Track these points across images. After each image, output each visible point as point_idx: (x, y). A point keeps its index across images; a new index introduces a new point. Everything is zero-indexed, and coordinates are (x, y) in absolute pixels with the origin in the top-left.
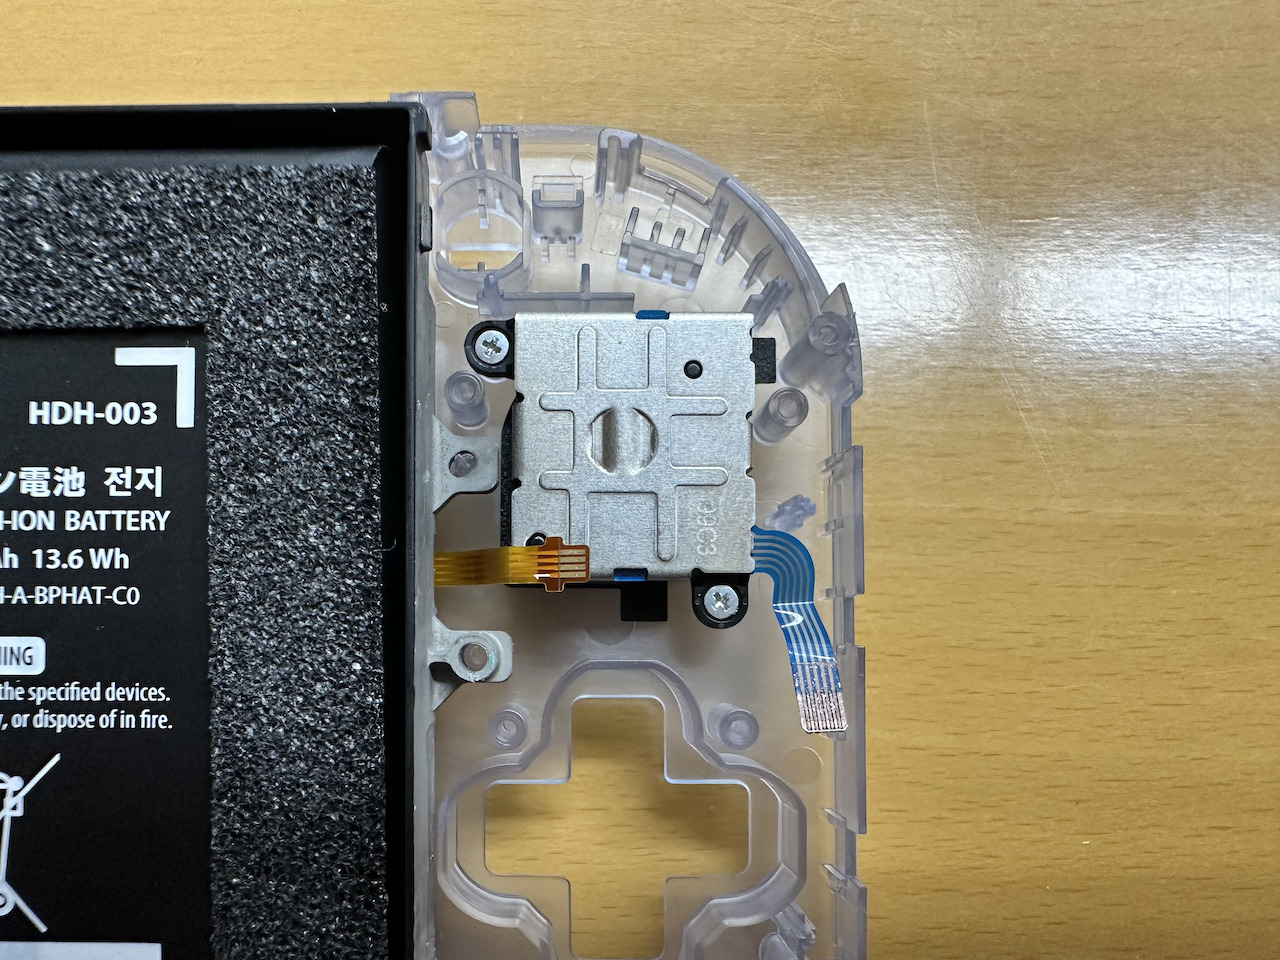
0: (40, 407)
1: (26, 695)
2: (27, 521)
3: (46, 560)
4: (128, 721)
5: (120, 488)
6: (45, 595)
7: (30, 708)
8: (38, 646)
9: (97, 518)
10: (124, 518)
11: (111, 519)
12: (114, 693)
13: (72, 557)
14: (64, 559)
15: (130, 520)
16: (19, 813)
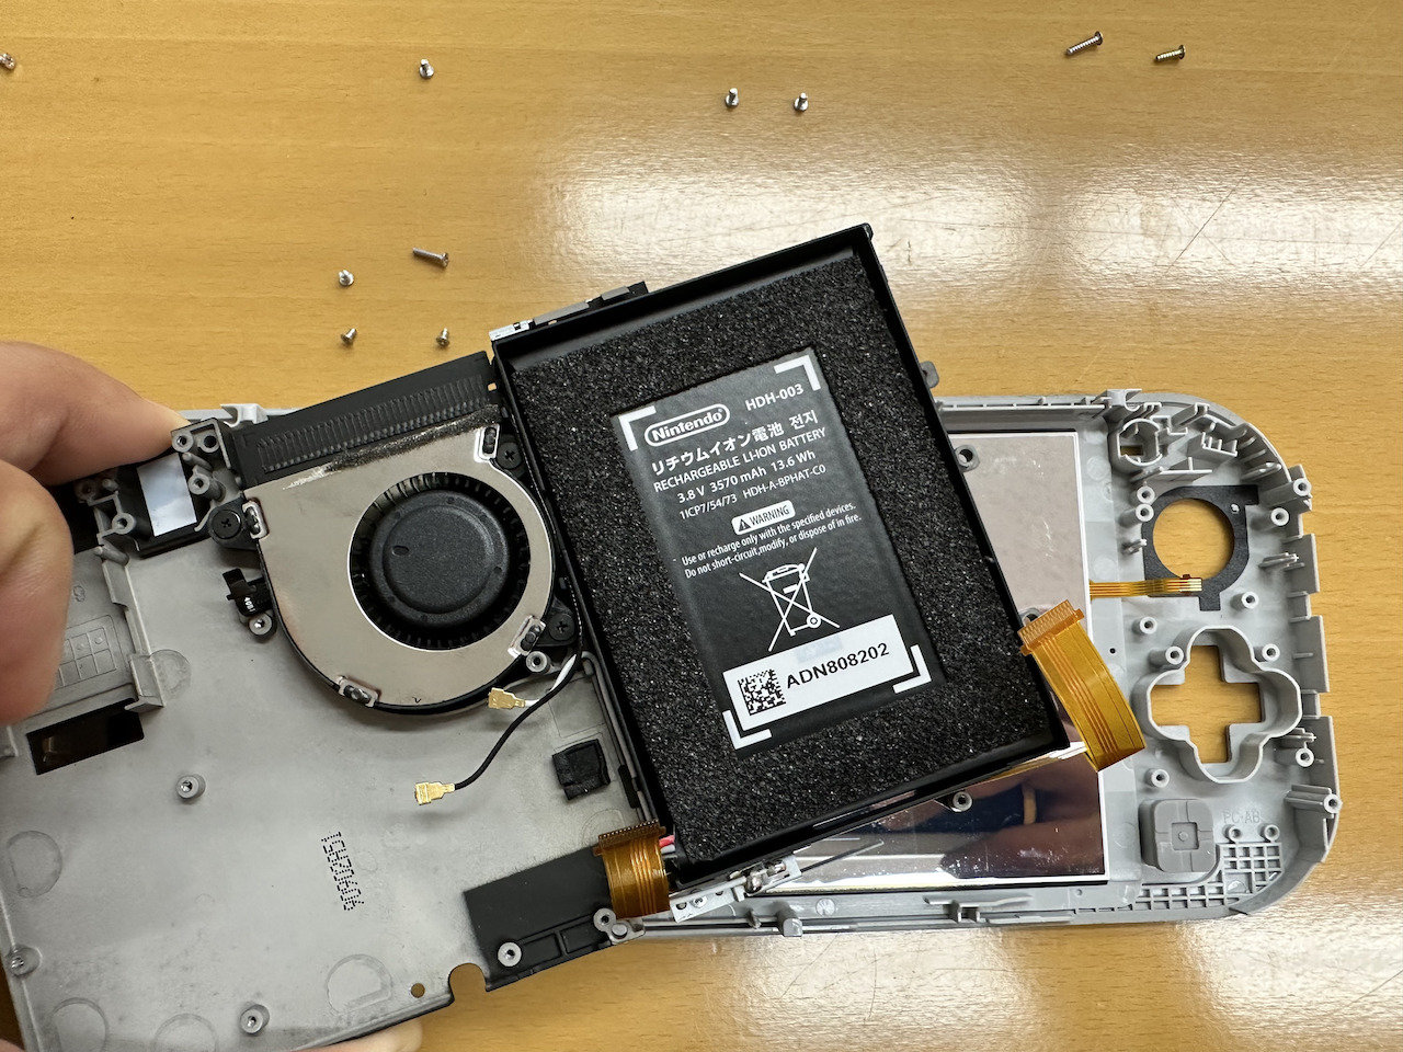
0: (750, 402)
1: (792, 527)
2: (763, 452)
3: (778, 466)
4: (841, 523)
5: (799, 424)
6: (783, 482)
7: (796, 532)
8: (788, 504)
9: (794, 441)
10: (805, 437)
11: (800, 440)
12: (830, 513)
13: (789, 461)
14: (786, 463)
15: (808, 437)
16: (808, 579)
